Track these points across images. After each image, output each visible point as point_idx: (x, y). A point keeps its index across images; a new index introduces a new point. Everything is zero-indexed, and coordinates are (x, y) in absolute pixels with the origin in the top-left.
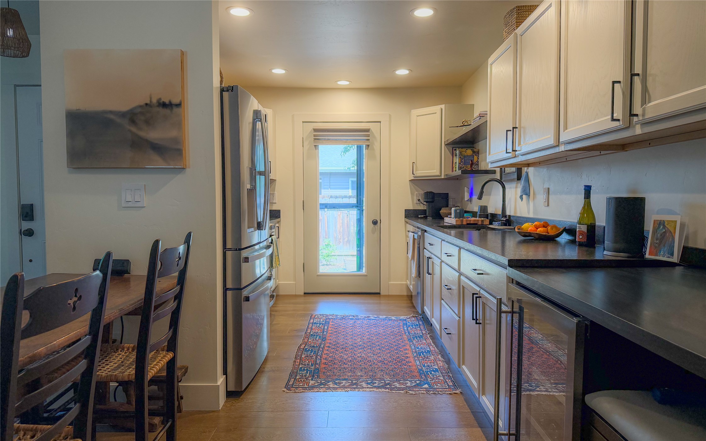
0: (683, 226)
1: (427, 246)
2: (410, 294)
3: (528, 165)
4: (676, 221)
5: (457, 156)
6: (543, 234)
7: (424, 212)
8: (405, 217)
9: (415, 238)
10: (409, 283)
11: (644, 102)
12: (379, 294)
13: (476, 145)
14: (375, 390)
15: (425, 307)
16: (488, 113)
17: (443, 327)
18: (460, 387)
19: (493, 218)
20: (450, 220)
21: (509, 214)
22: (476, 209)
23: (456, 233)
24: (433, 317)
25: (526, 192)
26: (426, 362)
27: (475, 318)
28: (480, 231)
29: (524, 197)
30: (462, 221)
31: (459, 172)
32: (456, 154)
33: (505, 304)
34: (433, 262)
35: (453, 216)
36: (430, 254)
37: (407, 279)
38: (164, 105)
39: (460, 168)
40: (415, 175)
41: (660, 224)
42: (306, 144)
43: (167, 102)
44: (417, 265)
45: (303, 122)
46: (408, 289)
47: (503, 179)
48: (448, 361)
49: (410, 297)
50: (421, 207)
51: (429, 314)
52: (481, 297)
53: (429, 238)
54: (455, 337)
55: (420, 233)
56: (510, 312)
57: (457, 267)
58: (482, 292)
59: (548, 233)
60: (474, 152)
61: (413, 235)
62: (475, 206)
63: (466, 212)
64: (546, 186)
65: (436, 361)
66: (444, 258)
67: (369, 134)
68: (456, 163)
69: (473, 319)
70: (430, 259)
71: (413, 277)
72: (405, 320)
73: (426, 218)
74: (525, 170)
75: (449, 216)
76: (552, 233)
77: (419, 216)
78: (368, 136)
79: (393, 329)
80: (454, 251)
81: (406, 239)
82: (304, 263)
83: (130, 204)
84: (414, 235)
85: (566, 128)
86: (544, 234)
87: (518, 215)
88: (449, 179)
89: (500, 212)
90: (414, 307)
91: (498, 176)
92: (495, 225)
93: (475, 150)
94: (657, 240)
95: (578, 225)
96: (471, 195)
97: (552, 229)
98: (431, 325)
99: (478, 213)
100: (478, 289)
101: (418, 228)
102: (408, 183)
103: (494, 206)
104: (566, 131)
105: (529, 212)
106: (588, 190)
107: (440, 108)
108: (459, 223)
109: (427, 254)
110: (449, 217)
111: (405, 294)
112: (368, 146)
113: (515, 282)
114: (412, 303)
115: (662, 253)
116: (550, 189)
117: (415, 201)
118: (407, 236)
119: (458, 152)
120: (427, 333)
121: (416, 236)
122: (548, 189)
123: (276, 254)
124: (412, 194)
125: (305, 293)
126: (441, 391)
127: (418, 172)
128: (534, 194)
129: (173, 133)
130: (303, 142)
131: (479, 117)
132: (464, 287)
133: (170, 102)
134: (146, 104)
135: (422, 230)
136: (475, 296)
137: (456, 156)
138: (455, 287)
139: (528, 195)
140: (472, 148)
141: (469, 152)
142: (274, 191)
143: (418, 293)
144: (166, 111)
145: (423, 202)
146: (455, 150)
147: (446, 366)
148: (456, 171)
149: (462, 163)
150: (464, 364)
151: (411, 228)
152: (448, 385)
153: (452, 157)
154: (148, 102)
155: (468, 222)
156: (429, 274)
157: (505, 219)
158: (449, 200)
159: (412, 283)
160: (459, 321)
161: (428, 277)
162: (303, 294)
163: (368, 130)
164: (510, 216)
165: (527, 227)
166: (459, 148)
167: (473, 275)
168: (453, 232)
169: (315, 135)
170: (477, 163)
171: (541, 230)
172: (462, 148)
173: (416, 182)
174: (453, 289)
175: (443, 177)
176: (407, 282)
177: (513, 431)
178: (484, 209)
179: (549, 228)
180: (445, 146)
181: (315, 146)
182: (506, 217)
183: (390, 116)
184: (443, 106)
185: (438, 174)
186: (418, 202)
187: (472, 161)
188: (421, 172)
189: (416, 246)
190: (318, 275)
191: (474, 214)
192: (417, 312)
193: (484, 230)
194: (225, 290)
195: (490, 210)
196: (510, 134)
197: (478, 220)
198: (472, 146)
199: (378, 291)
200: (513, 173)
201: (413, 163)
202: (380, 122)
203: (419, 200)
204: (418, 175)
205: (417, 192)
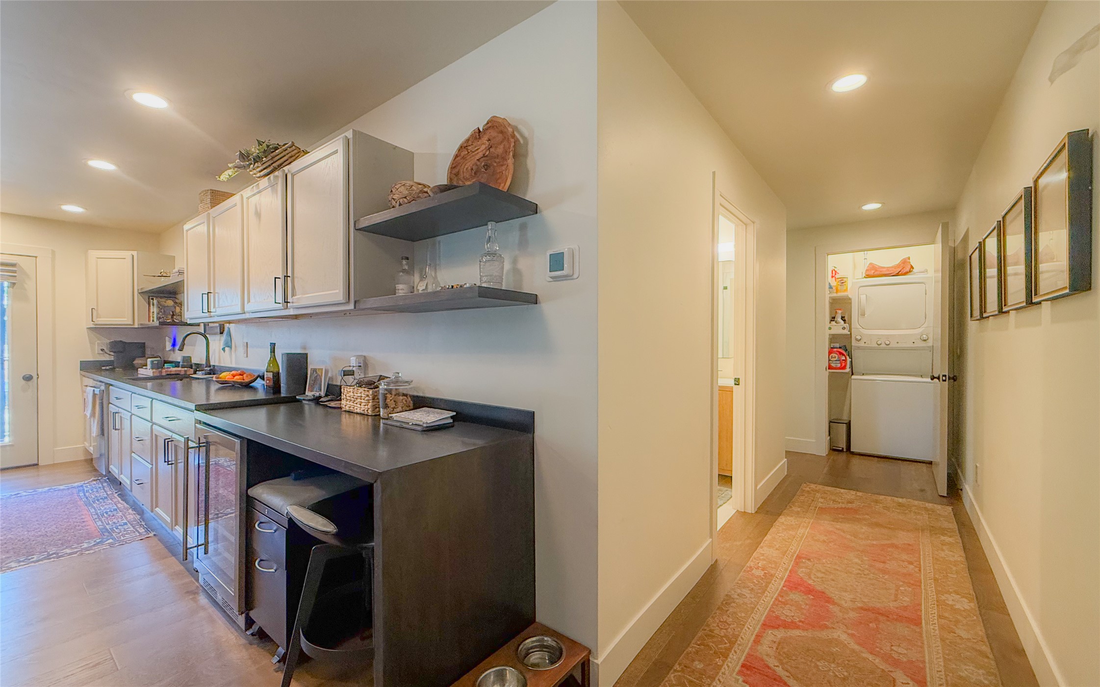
0: (327, 372)
1: (113, 399)
2: (89, 457)
3: (229, 322)
4: (322, 369)
5: (155, 306)
6: (238, 381)
7: (110, 363)
8: (81, 370)
9: (95, 393)
10: (87, 444)
11: (293, 295)
12: (37, 465)
13: (178, 296)
14: (33, 564)
15: (111, 466)
16: (185, 272)
17: (134, 479)
18: (153, 530)
19: (198, 367)
20: (147, 372)
21: (214, 364)
22: (179, 359)
23: (153, 385)
24: (121, 474)
25: (228, 345)
26: (111, 520)
27: (166, 460)
28: (183, 381)
29: (227, 349)
30: (161, 372)
31: (156, 323)
32: (153, 303)
33: (192, 441)
34: (121, 417)
35: (149, 366)
36: (117, 409)
37: (85, 440)
39: (159, 318)
40: (96, 323)
41: (314, 370)
44: (100, 424)
46: (87, 451)
47: (207, 332)
48: (140, 512)
49: (90, 461)
50: (107, 358)
51: (117, 472)
52: (173, 441)
53: (114, 392)
54: (147, 486)
55: (103, 388)
56: (197, 447)
57: (149, 419)
58: (175, 436)
59: (244, 380)
60: (176, 303)
61: (92, 391)
62: (178, 356)
63: (166, 362)
64: (245, 341)
65: (124, 516)
66: (135, 411)
67: (16, 269)
68: (153, 312)
69: (165, 462)
70: (117, 414)
71: (93, 436)
72: (82, 486)
73: (113, 370)
74: (227, 326)
75: (144, 367)
76: (247, 380)
77: (103, 368)
78: (15, 272)
79: (60, 500)
80: (147, 402)
81: (83, 394)
84: (94, 390)
85: (249, 301)
86: (240, 381)
87: (222, 365)
88: (144, 328)
89: (204, 362)
90: (96, 470)
91: (201, 329)
92: (199, 375)
93: (177, 301)
94: (312, 381)
95: (265, 373)
96: (174, 345)
97: (247, 376)
98: (120, 484)
99: (181, 364)
100: (170, 434)
101: (101, 382)
102: (86, 330)
103: (198, 357)
104: (249, 303)
105: (231, 363)
106: (273, 346)
107: (130, 254)
108: (157, 374)
109: (112, 408)
110: (145, 369)
111: (82, 458)
112: (14, 284)
113: (202, 422)
114: (93, 467)
115: (315, 389)
116: (248, 343)
117: (97, 349)
118: (84, 392)
119: (155, 301)
120: (114, 493)
121: (97, 391)
122: (247, 343)
124: (92, 343)
126: (129, 540)
127: (101, 319)
128: (235, 347)
131: (178, 273)
132: (156, 436)
135: (106, 384)
136: (166, 441)
137: (153, 305)
138: (147, 438)
139: (231, 347)
140: (174, 299)
141: (170, 303)
143: (101, 455)
145: (108, 352)
146: (153, 299)
147: (139, 517)
148: (153, 321)
149: (161, 313)
150: (157, 506)
151: (91, 382)
152: (139, 532)
153: (148, 306)
155: (168, 373)
156: (116, 430)
157: (209, 369)
158: (147, 349)
159: (93, 444)
160: (152, 468)
161: (114, 434)
163: (13, 265)
164: (214, 366)
165: (225, 376)
166: (157, 297)
167: (165, 423)
168: (149, 384)
170: (179, 314)
171: (237, 379)
172: (161, 297)
173: (98, 330)
174: (145, 440)
175: (136, 326)
176: (84, 444)
177: (202, 541)
178: (187, 359)
179: (245, 375)
180: (139, 295)
182: (210, 366)
183: (53, 252)
184: (135, 253)
185: (130, 322)
186: (101, 352)
187: (173, 312)
188: (105, 320)
189: (98, 402)
191: (177, 364)
192: (101, 475)
193: (188, 379)
195: (194, 361)
196: (205, 297)
197: (180, 371)
198: (174, 296)
199: (36, 462)
200: (216, 327)
201: (92, 309)
202: (36, 257)
203: (102, 350)
204: (100, 323)
205: (99, 342)
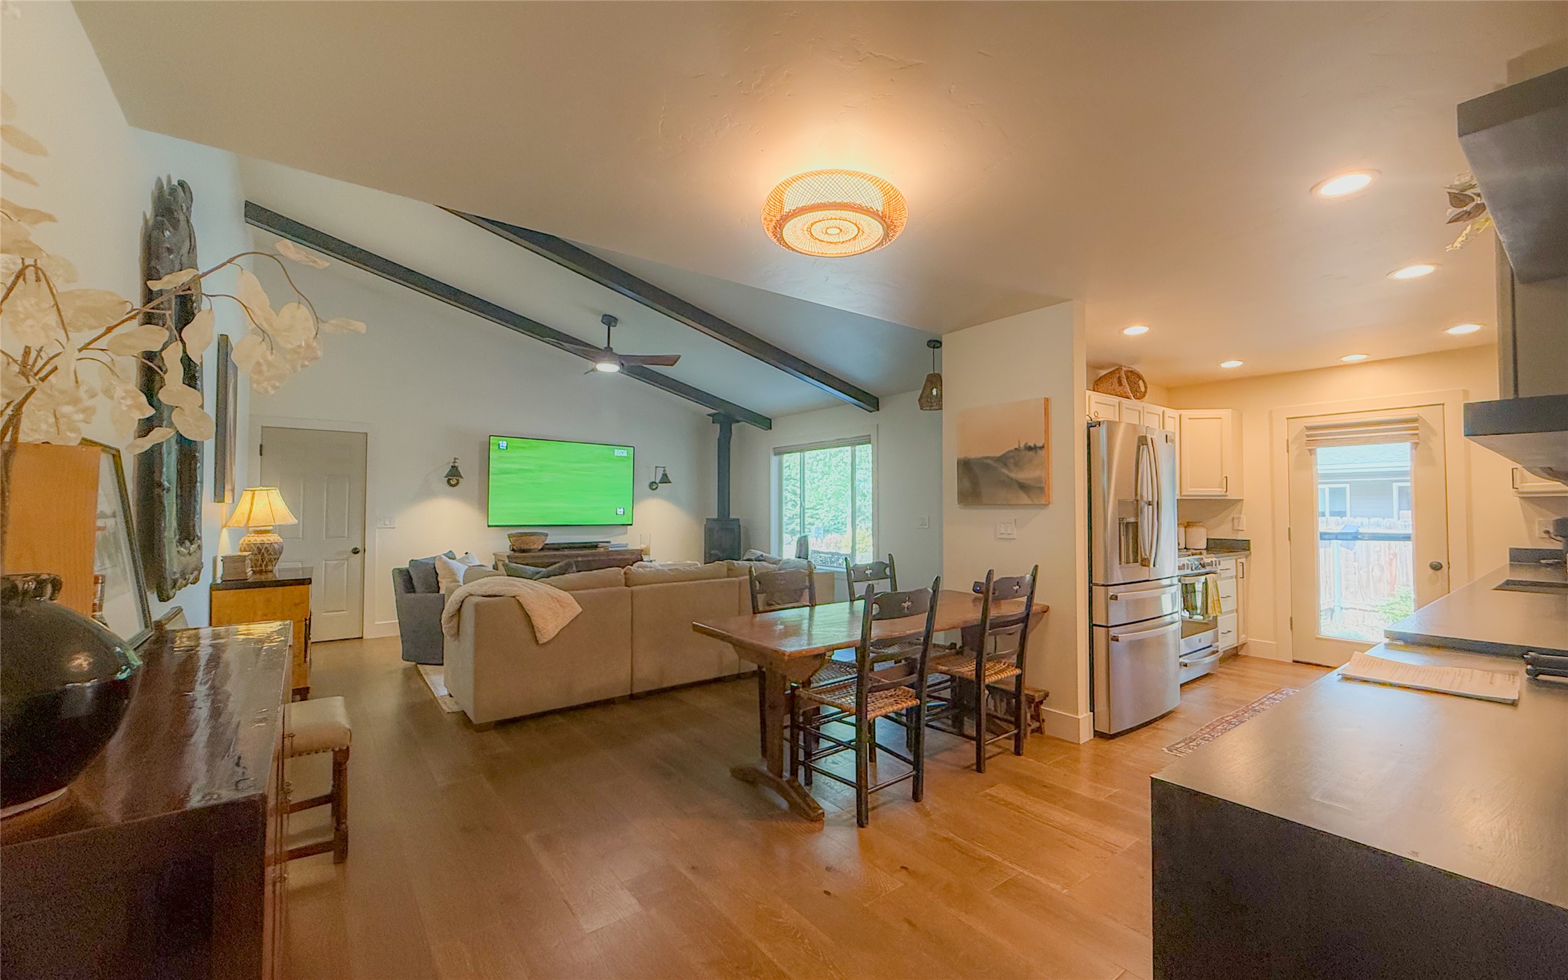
7: (1556, 554)
38: (1030, 449)
40: (1521, 490)
42: (1293, 448)
43: (1032, 445)
45: (1288, 419)
50: (1550, 545)
67: (1417, 425)
73: (1560, 564)
77: (1545, 561)
78: (1416, 428)
82: (1291, 618)
83: (1003, 536)
112: (1417, 444)
117: (1538, 531)
123: (1216, 598)
124: (1529, 520)
125: (1294, 661)
127: (1527, 485)
129: (1037, 473)
130: (1288, 447)
133: (1035, 445)
134: (1016, 449)
142: (1241, 514)
144: (1031, 453)
145: (1555, 536)
154: (1017, 447)
162: (1291, 661)
163: (1414, 420)
169: (1307, 436)
181: (1310, 450)
183: (1466, 392)
186: (1543, 536)
190: (1318, 639)
194: (1092, 626)
201: (1513, 469)
202: (1443, 404)
203: (1547, 532)
204: (1525, 490)
205: (1541, 519)
